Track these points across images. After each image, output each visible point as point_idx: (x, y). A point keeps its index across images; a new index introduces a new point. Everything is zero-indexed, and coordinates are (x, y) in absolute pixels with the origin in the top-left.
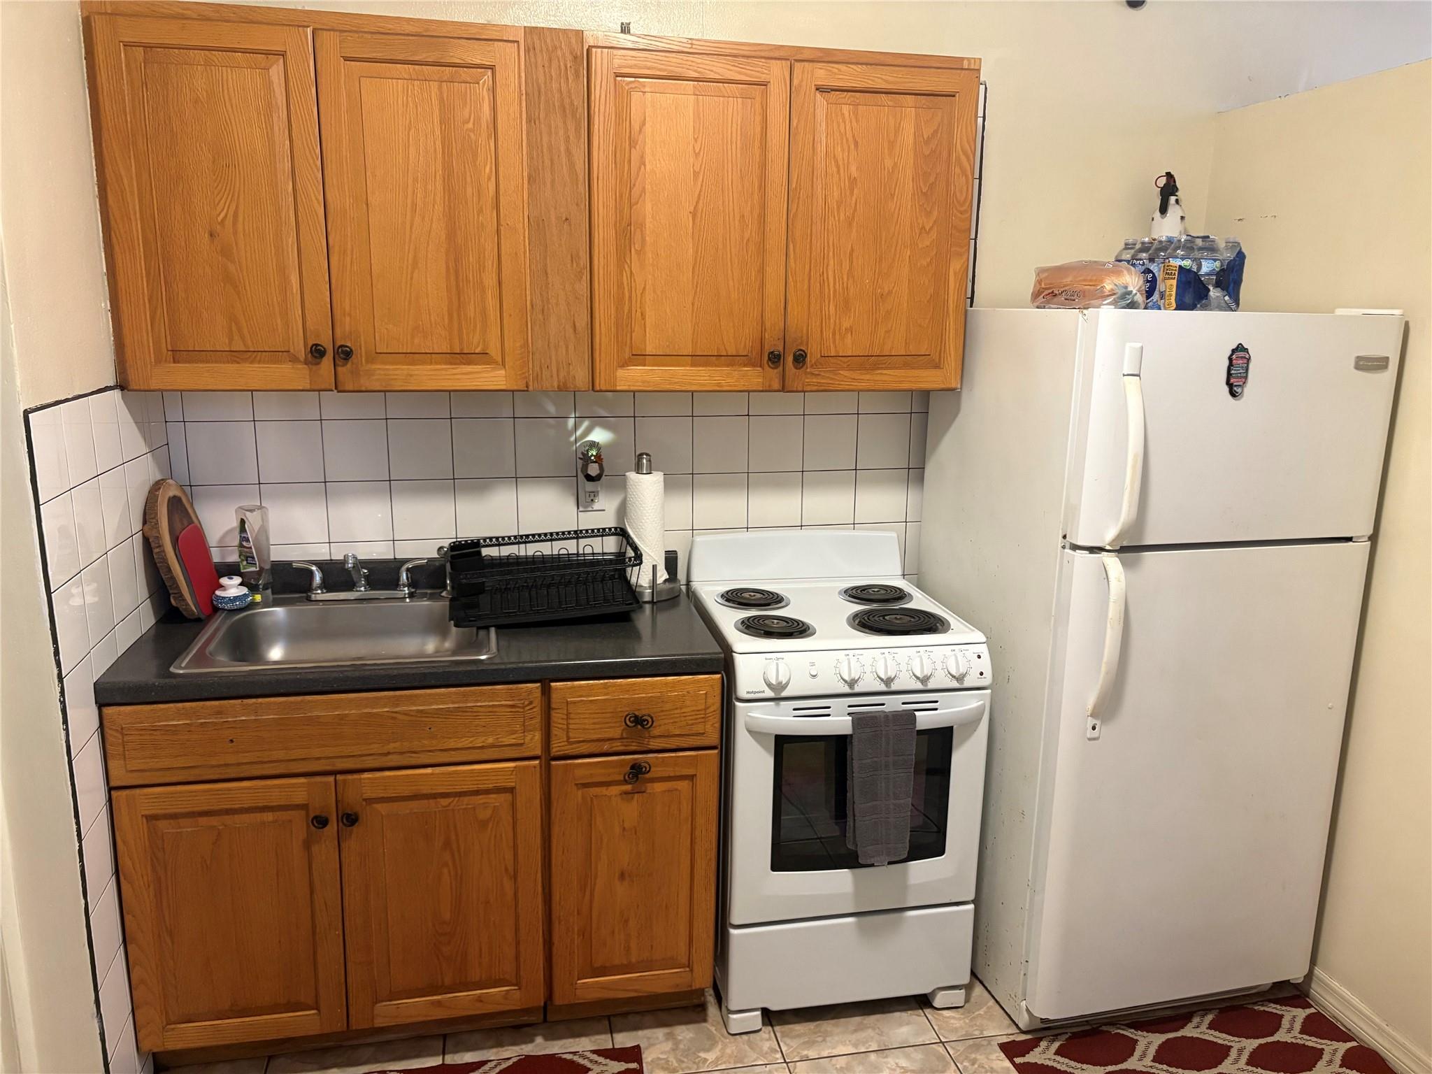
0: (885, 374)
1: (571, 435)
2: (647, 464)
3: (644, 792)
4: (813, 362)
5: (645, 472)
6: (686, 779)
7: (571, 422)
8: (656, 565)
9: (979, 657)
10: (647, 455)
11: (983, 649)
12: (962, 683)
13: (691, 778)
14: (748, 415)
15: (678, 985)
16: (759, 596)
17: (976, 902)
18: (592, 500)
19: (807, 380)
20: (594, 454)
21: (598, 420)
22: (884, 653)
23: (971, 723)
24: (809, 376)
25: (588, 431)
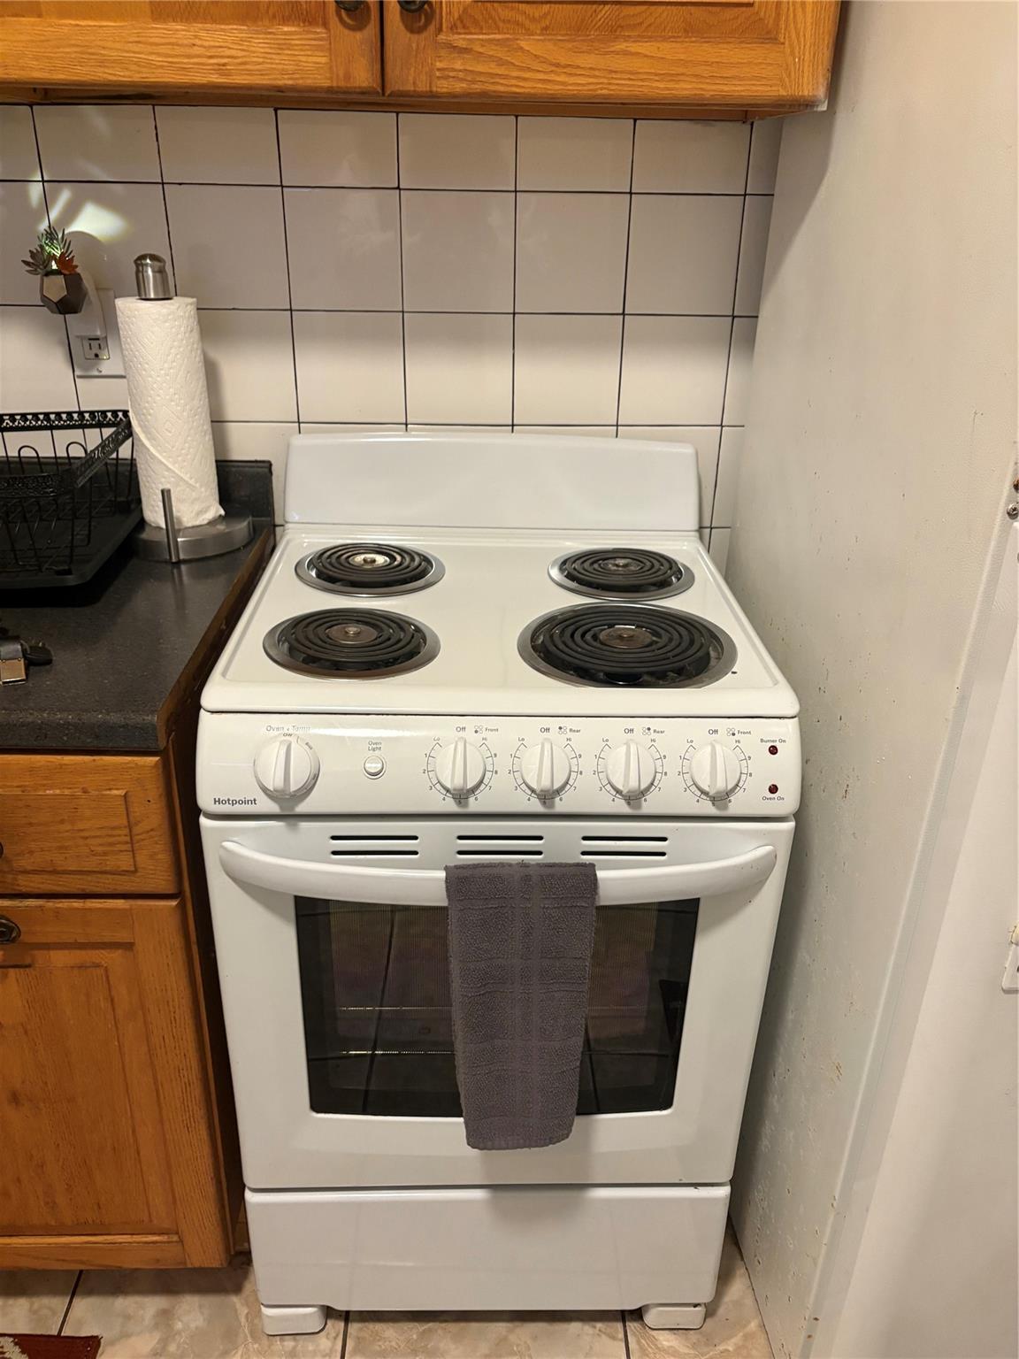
0: (638, 54)
1: (39, 220)
2: (154, 277)
3: (29, 966)
4: (456, 16)
5: (152, 296)
6: (118, 948)
7: (35, 191)
8: (169, 491)
9: (773, 750)
10: (154, 258)
11: (788, 734)
12: (726, 807)
13: (129, 946)
14: (398, 188)
15: (158, 1261)
16: (381, 560)
17: (733, 1182)
18: (97, 355)
19: (439, 65)
20: (58, 253)
21: (89, 188)
22: (547, 730)
23: (740, 890)
24: (443, 53)
25: (72, 212)
